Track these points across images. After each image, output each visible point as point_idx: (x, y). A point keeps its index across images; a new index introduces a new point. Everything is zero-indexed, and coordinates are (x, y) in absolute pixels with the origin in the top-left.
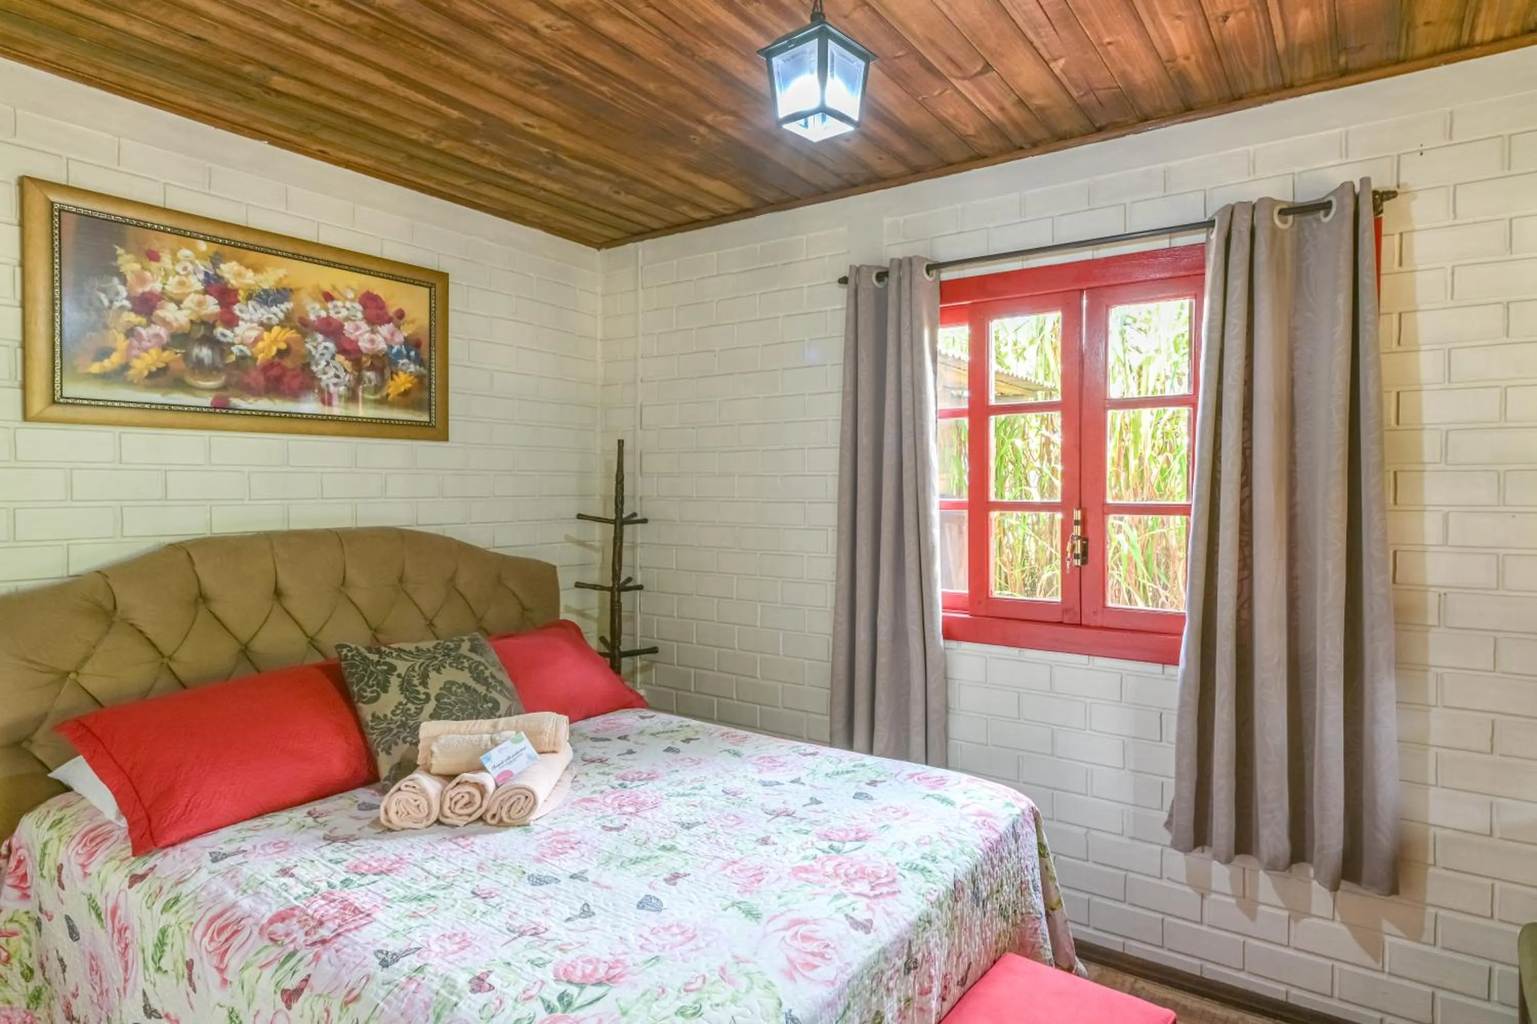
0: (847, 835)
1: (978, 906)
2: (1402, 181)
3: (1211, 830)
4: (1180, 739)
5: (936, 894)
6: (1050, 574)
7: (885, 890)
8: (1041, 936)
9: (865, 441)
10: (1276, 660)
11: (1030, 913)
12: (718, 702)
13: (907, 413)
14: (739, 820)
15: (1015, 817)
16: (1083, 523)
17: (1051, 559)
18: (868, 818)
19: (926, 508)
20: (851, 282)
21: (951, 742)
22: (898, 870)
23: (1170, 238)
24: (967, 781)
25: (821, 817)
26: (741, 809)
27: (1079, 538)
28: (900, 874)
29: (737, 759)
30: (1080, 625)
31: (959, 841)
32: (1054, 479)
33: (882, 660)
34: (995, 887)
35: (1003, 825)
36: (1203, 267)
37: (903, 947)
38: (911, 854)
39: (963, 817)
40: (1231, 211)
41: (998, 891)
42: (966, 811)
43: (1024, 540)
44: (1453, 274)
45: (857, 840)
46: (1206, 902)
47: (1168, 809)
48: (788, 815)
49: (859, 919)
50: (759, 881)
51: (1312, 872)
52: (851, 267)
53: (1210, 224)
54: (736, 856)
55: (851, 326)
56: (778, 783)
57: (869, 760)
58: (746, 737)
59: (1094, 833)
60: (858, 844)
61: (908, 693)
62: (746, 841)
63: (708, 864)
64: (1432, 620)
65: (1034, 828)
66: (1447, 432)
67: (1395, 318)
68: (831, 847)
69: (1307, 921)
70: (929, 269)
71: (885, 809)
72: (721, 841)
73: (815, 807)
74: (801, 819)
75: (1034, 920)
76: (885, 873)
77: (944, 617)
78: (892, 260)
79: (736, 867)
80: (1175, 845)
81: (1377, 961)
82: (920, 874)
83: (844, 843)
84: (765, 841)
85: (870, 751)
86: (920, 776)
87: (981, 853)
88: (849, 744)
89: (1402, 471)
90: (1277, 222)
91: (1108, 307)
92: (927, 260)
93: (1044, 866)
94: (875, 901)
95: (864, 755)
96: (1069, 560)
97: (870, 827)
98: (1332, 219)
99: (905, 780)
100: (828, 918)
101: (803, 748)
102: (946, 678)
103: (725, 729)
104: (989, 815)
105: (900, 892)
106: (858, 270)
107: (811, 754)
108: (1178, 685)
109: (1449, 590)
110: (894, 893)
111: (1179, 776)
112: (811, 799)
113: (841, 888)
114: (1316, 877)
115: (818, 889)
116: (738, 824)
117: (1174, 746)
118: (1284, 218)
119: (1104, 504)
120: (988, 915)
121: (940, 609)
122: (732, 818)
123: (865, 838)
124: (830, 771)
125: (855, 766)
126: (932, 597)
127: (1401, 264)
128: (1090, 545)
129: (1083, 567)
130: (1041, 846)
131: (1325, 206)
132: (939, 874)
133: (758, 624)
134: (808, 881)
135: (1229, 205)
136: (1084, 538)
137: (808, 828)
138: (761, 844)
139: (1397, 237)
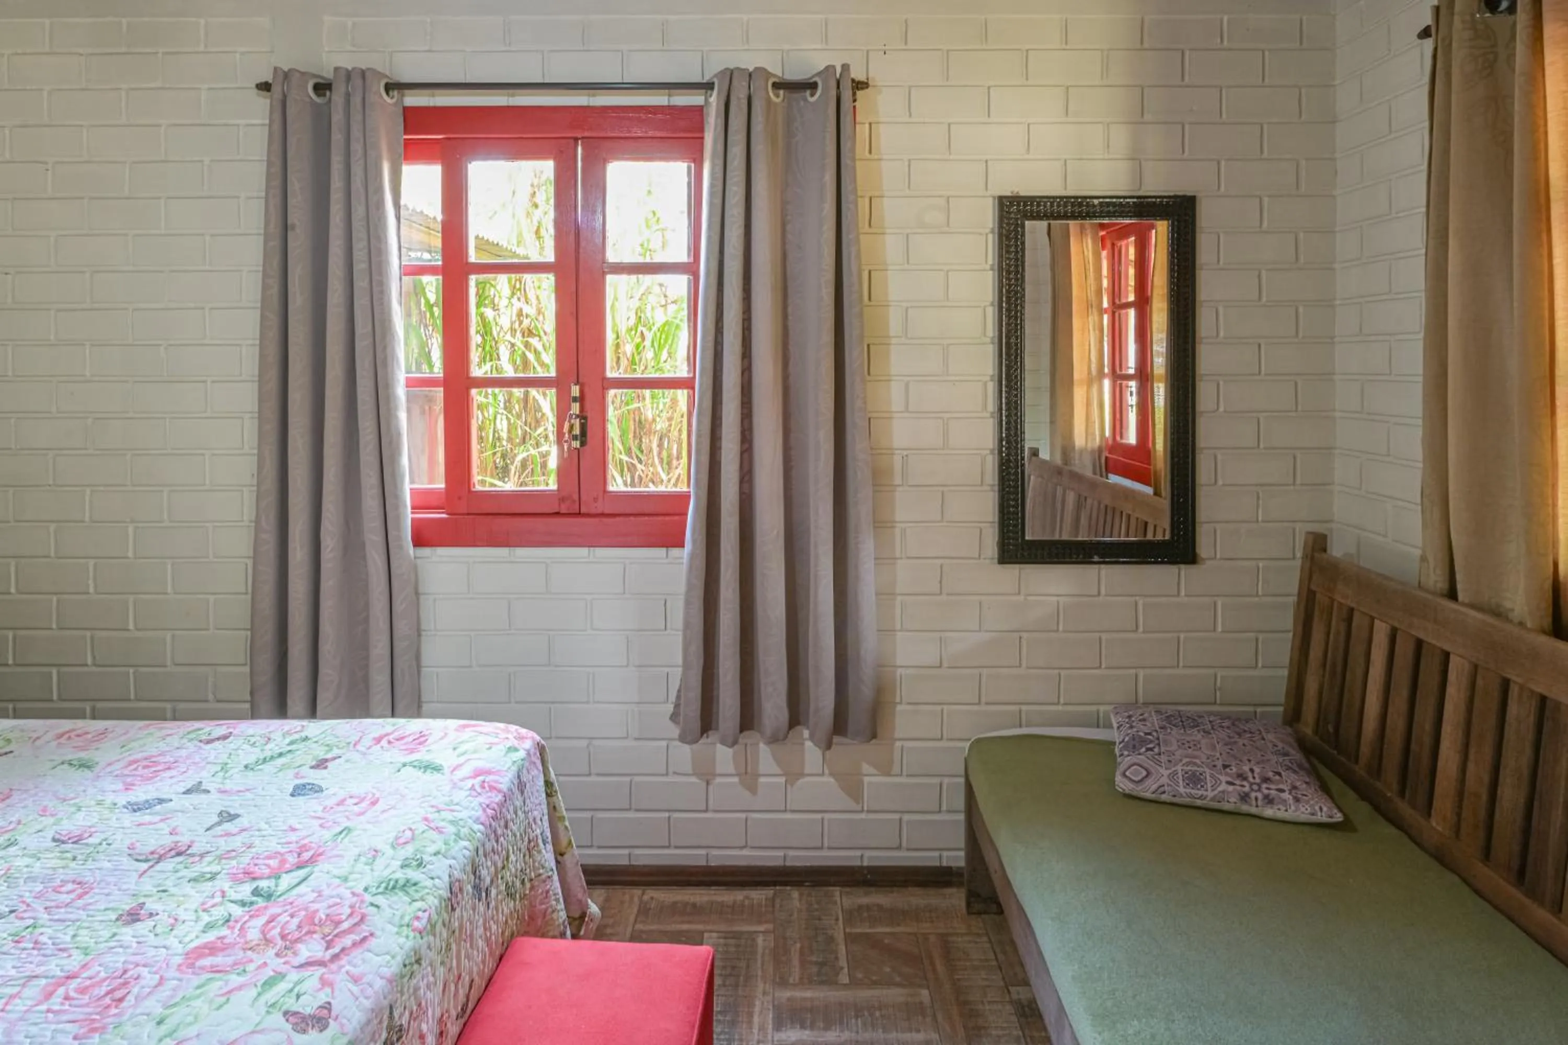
0: (283, 862)
1: (479, 900)
2: (870, 75)
3: (718, 713)
4: (687, 625)
5: (426, 914)
6: (525, 454)
7: (348, 941)
8: (553, 898)
9: (299, 300)
10: (775, 532)
11: (540, 875)
12: (58, 673)
13: (360, 266)
14: (83, 888)
15: (520, 762)
16: (581, 399)
17: (524, 439)
18: (316, 823)
19: (389, 386)
20: (277, 89)
21: (424, 670)
22: (368, 898)
23: (670, 95)
24: (456, 730)
25: (237, 842)
26: (90, 864)
27: (577, 416)
28: (372, 904)
29: (87, 773)
30: (579, 514)
31: (452, 822)
32: (527, 353)
33: (329, 583)
34: (500, 865)
35: (505, 781)
36: (702, 130)
37: (381, 1022)
38: (387, 866)
39: (454, 786)
40: (730, 75)
41: (503, 868)
42: (460, 774)
43: (495, 418)
44: (909, 166)
45: (299, 867)
46: (711, 788)
47: (674, 700)
48: (179, 854)
49: (308, 1011)
50: (121, 1000)
51: (806, 733)
52: (276, 69)
53: (709, 86)
54: (75, 961)
55: (277, 146)
56: (161, 801)
57: (314, 728)
58: (105, 732)
59: (596, 742)
60: (302, 873)
61: (366, 620)
62: (96, 925)
63: (12, 997)
64: (898, 481)
65: (541, 768)
66: (907, 309)
67: (867, 200)
68: (256, 892)
69: (801, 781)
70: (389, 88)
71: (341, 803)
72: (43, 939)
73: (227, 826)
74: (202, 856)
75: (544, 881)
76: (348, 911)
77: (413, 520)
78: (336, 69)
79: (74, 984)
80: (683, 739)
81: (858, 803)
82: (401, 894)
83: (278, 877)
84: (133, 917)
85: (312, 712)
86: (391, 738)
87: (481, 827)
88: (281, 710)
89: (874, 344)
90: (771, 94)
91: (605, 161)
92: (387, 77)
93: (552, 806)
94: (334, 967)
95: (305, 723)
96: (566, 441)
97: (320, 836)
98: (817, 100)
99: (369, 748)
100: (253, 1032)
101: (207, 729)
102: (417, 594)
103: (66, 724)
104: (488, 772)
105: (372, 935)
106: (287, 75)
107: (218, 739)
108: (685, 568)
109: (909, 452)
110: (364, 939)
111: (686, 666)
112: (220, 814)
113: (276, 964)
114: (812, 738)
115: (235, 979)
116: (80, 897)
117: (680, 633)
118: (777, 91)
119: (604, 379)
120: (493, 904)
121: (409, 510)
122: (70, 887)
123: (312, 861)
124: (251, 759)
125: (291, 743)
126: (398, 497)
127: (870, 152)
128: (589, 423)
129: (581, 449)
130: (548, 784)
131: (813, 86)
132: (429, 883)
133: (130, 554)
134: (215, 970)
135: (727, 69)
136: (582, 417)
137: (215, 868)
138: (127, 924)
139: (867, 126)
